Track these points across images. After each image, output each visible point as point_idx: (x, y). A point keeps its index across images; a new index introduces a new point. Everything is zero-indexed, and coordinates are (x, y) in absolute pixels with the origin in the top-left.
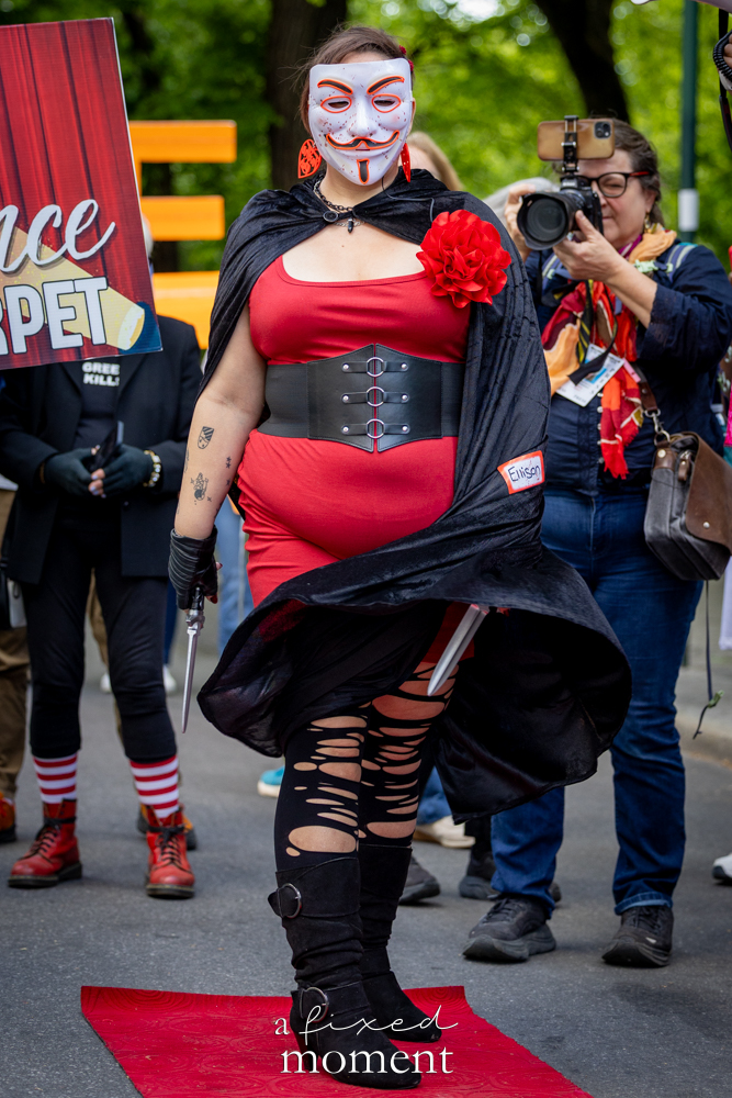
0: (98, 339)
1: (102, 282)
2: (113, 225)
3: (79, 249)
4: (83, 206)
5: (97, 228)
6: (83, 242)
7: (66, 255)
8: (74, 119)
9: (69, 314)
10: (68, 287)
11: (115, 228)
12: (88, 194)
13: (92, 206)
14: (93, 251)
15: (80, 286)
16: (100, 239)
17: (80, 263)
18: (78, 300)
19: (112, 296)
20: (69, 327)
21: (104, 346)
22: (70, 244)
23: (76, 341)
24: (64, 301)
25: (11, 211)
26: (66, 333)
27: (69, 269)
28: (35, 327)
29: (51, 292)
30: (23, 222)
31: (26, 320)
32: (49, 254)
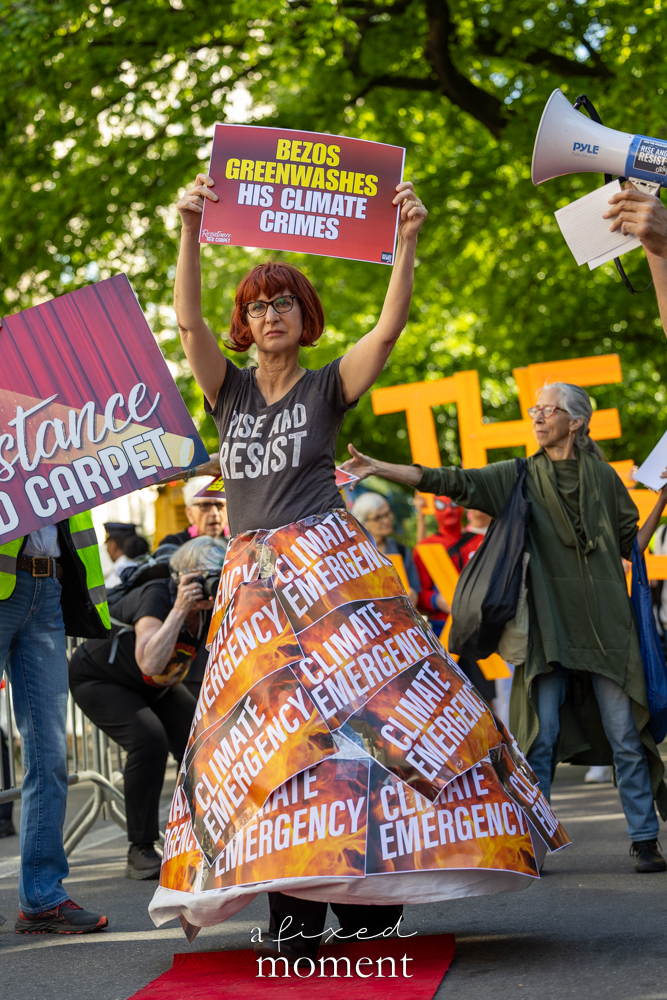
0: (167, 466)
1: (160, 431)
2: (158, 394)
3: (139, 415)
4: (136, 388)
5: (149, 399)
6: (140, 411)
7: (133, 421)
8: (116, 338)
9: (144, 455)
10: (139, 440)
11: (161, 396)
12: (137, 380)
13: (142, 387)
14: (149, 413)
15: (146, 437)
16: (152, 405)
17: (142, 423)
18: (147, 446)
19: (170, 437)
20: (145, 464)
21: (173, 469)
22: (133, 414)
24: (138, 449)
25: (90, 406)
26: (144, 468)
27: (137, 429)
28: (123, 470)
29: (128, 446)
30: (100, 410)
31: (116, 467)
32: (121, 424)
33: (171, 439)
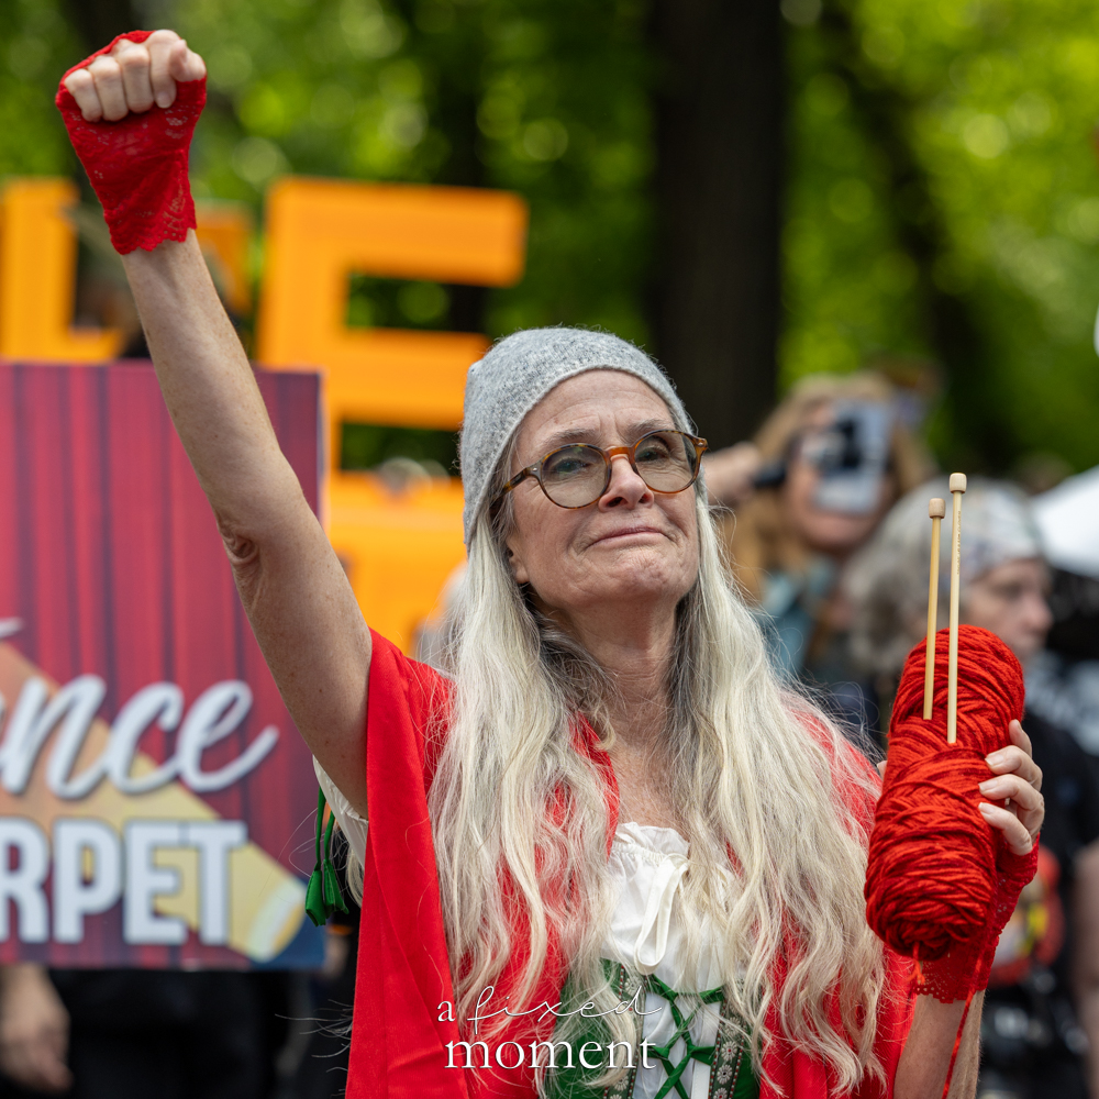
0: (213, 932)
1: (234, 832)
2: (272, 734)
3: (204, 770)
4: (218, 696)
5: (241, 738)
6: (212, 758)
7: (177, 779)
9: (165, 881)
10: (170, 834)
11: (276, 740)
12: (233, 673)
13: (236, 697)
14: (228, 776)
15: (195, 834)
16: (244, 756)
17: (205, 797)
18: (186, 860)
19: (253, 862)
20: (164, 905)
21: (225, 950)
23: (171, 932)
24: (163, 858)
25: (88, 691)
26: (157, 914)
27: (180, 803)
28: (100, 898)
29: (140, 838)
30: (108, 712)
31: (87, 882)
32: (149, 774)
33: (257, 866)
